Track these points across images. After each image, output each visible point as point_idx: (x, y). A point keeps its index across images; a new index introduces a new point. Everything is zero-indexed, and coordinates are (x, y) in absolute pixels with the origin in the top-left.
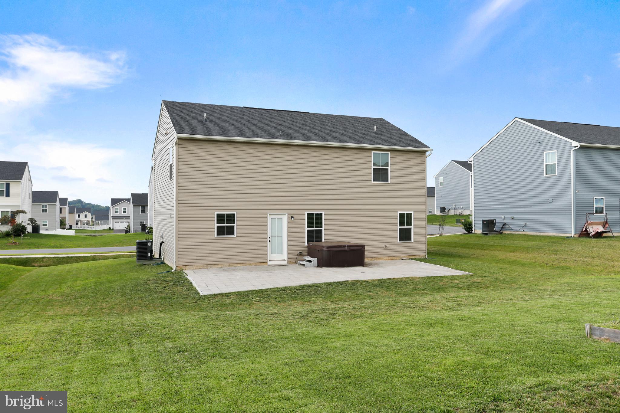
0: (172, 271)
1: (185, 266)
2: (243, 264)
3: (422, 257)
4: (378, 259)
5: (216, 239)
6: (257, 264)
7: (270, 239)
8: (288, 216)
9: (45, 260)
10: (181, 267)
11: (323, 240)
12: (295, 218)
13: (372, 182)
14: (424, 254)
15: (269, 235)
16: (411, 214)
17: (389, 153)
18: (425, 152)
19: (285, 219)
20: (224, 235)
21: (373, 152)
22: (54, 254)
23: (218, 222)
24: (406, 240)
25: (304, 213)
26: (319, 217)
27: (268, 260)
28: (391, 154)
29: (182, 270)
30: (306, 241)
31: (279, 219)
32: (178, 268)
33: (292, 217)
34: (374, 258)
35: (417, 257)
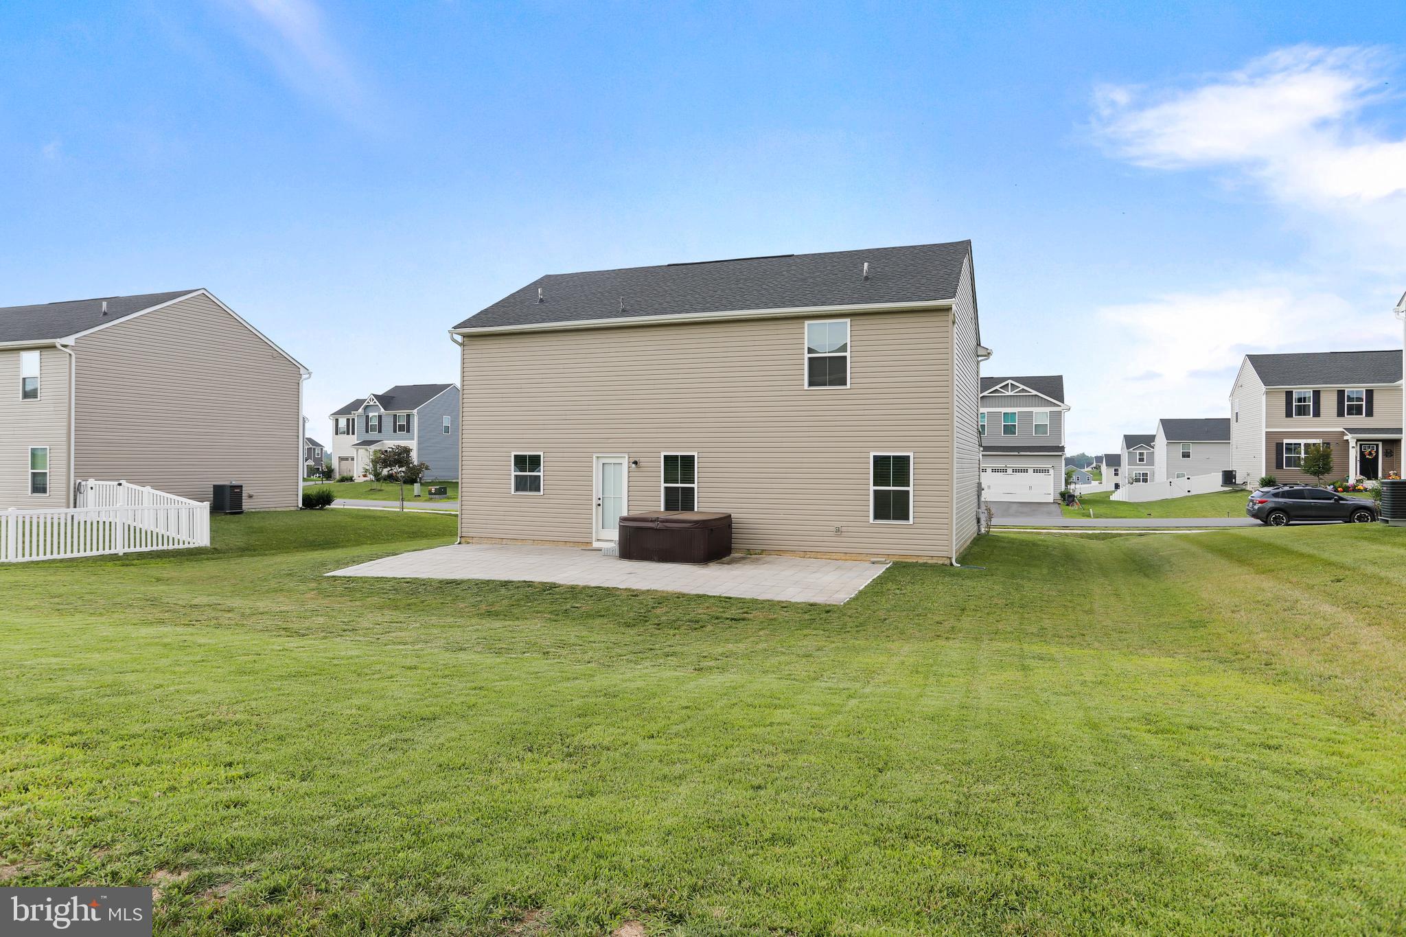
2: (554, 542)
3: (941, 562)
4: (819, 556)
5: (513, 496)
6: (576, 544)
7: (600, 502)
8: (629, 460)
10: (467, 538)
11: (696, 509)
12: (642, 463)
13: (806, 387)
14: (945, 554)
15: (596, 492)
16: (908, 457)
17: (848, 320)
18: (947, 310)
19: (625, 462)
20: (525, 490)
21: (807, 322)
23: (516, 469)
24: (894, 519)
25: (659, 454)
26: (688, 462)
27: (594, 539)
28: (854, 323)
29: (468, 543)
30: (662, 509)
31: (617, 466)
32: (463, 540)
33: (635, 463)
34: (809, 553)
35: (925, 561)
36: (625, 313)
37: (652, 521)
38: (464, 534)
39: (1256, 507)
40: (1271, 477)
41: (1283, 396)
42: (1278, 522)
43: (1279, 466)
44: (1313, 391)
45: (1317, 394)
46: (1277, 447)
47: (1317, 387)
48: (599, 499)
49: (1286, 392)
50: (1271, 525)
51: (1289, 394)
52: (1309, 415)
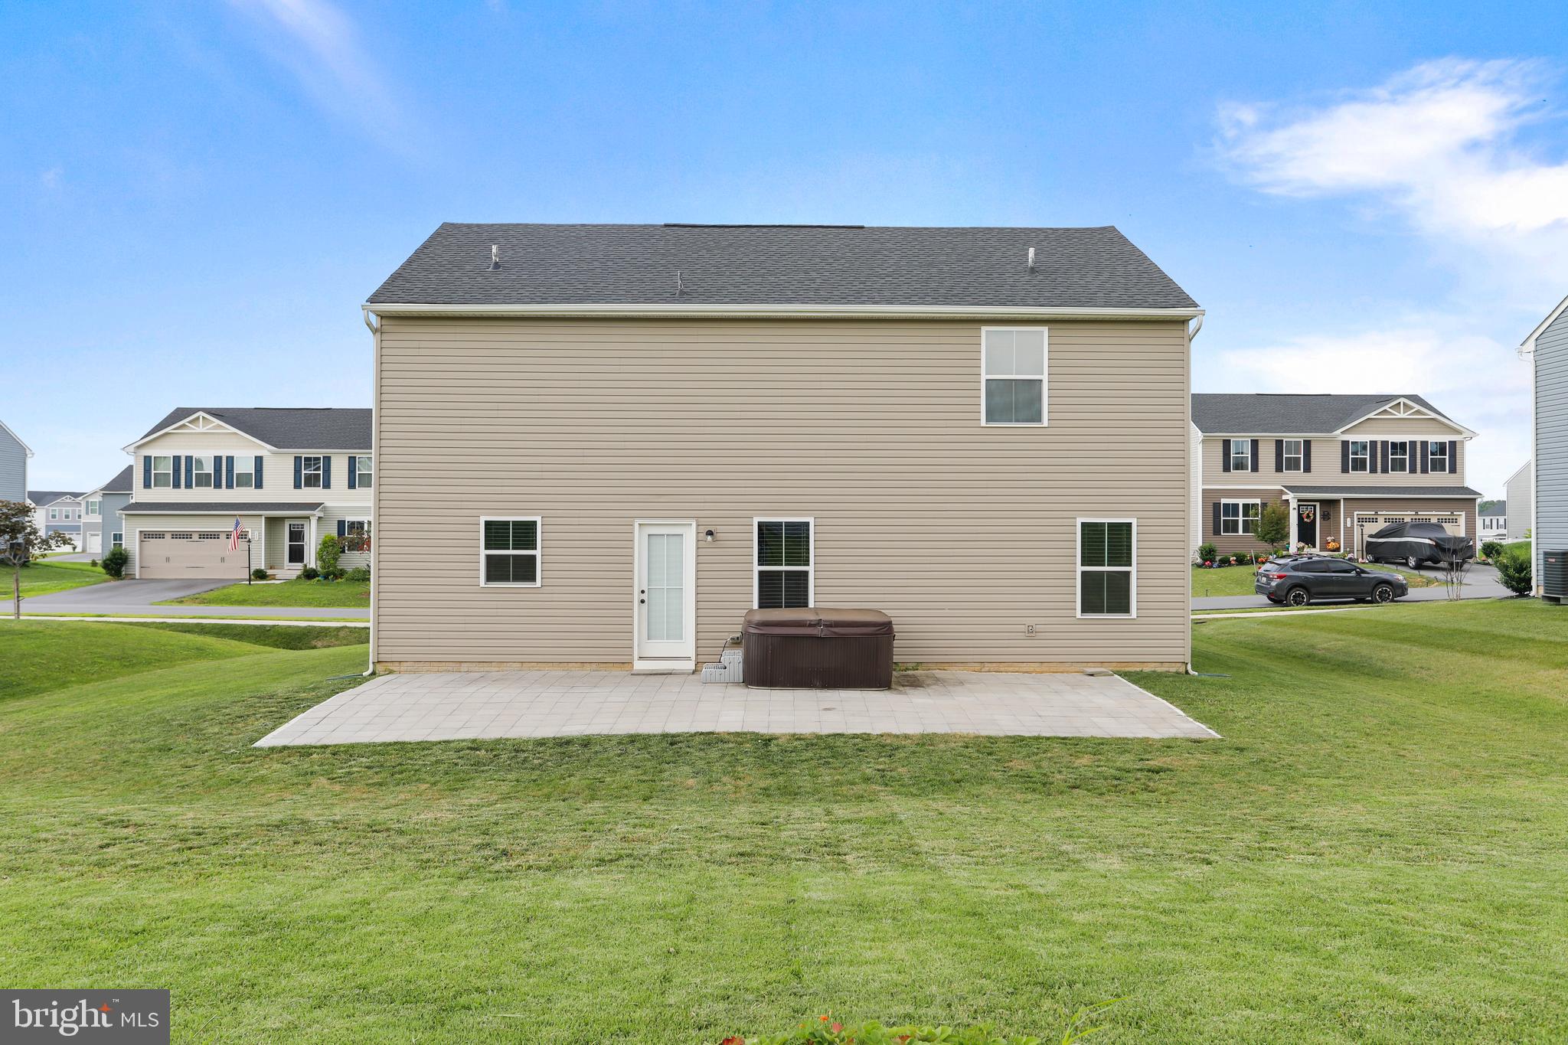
0: (364, 674)
1: (397, 664)
2: (561, 665)
3: (1173, 670)
4: (1002, 669)
5: (484, 591)
6: (602, 665)
7: (645, 597)
8: (697, 529)
9: (342, 634)
10: (389, 664)
11: (811, 604)
12: (721, 535)
13: (983, 423)
14: (1181, 659)
15: (640, 580)
16: (1129, 525)
17: (1044, 330)
18: (1183, 322)
19: (690, 535)
20: (508, 580)
21: (984, 329)
22: (338, 621)
23: (489, 544)
24: (1110, 611)
25: (750, 519)
26: (798, 534)
27: (636, 657)
28: (1055, 333)
29: (391, 672)
30: (756, 606)
31: (672, 539)
32: (380, 668)
33: (710, 533)
34: (990, 665)
35: (1153, 669)
36: (684, 296)
37: (810, 625)
38: (383, 658)
39: (1274, 584)
40: (1210, 545)
41: (1221, 445)
42: (1298, 601)
43: (1217, 532)
44: (1251, 440)
45: (1255, 443)
46: (1214, 508)
47: (1256, 435)
48: (643, 592)
49: (1224, 440)
50: (1291, 605)
51: (1226, 443)
52: (1247, 469)
